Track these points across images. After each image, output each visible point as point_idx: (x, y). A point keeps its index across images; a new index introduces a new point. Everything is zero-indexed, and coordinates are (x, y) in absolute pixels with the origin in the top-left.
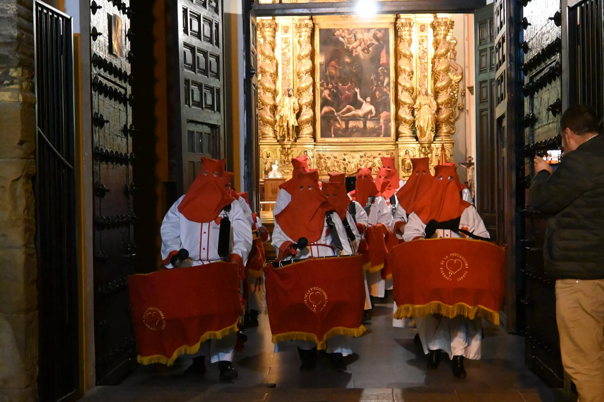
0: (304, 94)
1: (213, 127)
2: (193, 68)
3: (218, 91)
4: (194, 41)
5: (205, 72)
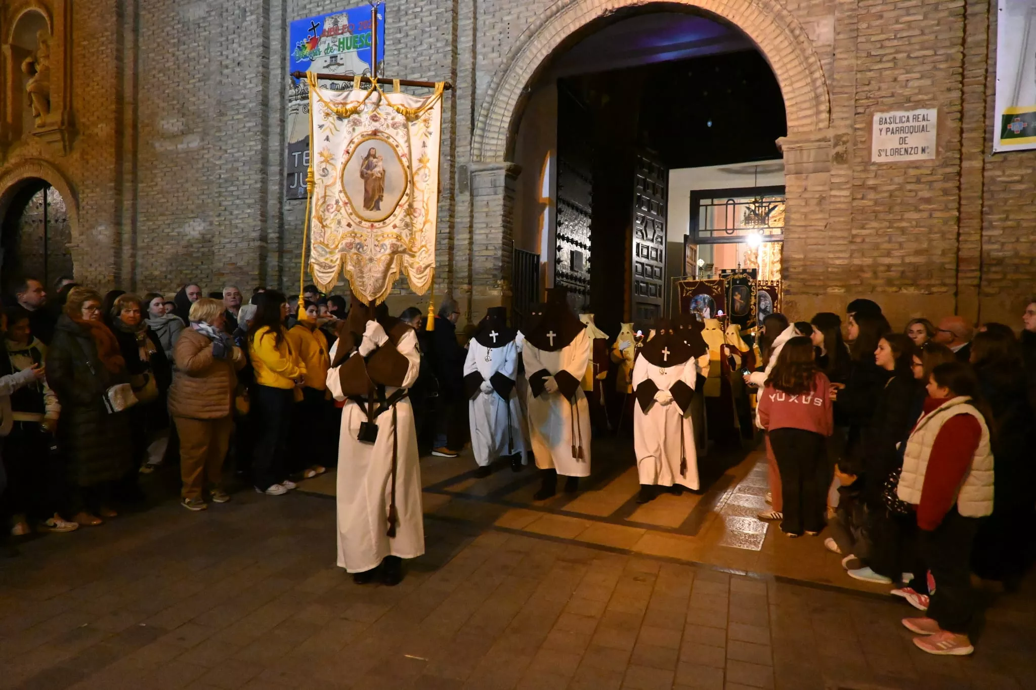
1: (657, 306)
2: (642, 274)
3: (660, 286)
4: (644, 260)
5: (651, 276)
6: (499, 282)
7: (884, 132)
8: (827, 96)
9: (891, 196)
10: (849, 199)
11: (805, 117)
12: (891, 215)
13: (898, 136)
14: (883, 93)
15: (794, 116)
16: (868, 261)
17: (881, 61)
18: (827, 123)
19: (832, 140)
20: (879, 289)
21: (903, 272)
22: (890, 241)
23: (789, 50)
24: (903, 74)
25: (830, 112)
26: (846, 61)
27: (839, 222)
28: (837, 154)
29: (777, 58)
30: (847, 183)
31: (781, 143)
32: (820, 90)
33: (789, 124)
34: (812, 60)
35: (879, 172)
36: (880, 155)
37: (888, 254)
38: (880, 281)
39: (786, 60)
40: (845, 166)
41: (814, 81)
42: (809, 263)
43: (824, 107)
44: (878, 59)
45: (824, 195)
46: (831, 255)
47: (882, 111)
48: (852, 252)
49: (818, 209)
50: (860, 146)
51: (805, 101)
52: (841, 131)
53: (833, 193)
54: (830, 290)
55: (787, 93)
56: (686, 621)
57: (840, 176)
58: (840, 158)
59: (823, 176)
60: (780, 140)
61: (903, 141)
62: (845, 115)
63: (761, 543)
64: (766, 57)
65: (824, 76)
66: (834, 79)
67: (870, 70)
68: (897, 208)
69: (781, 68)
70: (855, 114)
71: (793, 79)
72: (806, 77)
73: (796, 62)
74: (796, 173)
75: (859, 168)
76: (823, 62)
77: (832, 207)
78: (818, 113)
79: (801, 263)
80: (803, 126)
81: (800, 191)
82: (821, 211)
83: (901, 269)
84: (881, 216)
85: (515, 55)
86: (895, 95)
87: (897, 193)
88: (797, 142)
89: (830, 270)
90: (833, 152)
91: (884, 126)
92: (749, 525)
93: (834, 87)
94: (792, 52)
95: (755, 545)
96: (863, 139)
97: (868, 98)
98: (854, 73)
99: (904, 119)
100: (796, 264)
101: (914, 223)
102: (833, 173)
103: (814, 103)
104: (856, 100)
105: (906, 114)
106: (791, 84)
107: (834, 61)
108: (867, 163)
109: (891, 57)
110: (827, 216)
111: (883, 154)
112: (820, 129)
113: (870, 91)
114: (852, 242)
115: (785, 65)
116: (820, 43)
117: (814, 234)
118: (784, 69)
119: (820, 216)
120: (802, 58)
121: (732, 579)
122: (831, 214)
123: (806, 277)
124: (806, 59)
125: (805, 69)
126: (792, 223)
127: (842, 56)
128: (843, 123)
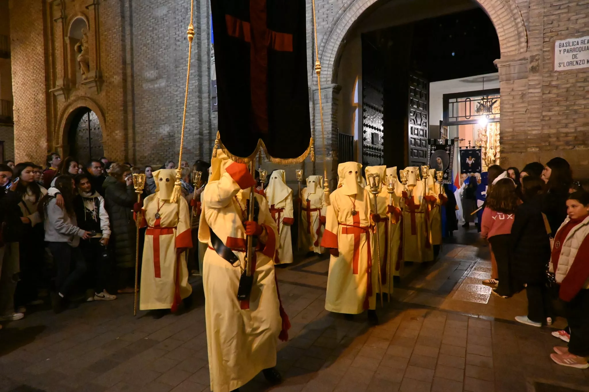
2: (415, 145)
4: (415, 137)
5: (420, 146)
6: (330, 152)
7: (562, 52)
8: (525, 32)
9: (567, 91)
10: (540, 94)
11: (513, 46)
12: (568, 103)
13: (571, 54)
14: (560, 28)
15: (505, 46)
16: (553, 131)
17: (559, 9)
18: (525, 49)
19: (529, 59)
20: (561, 148)
21: (576, 137)
22: (567, 119)
23: (501, 6)
24: (574, 15)
25: (527, 42)
26: (537, 10)
27: (534, 108)
28: (532, 67)
29: (493, 12)
30: (539, 84)
31: (497, 63)
32: (521, 29)
33: (502, 51)
34: (515, 11)
35: (560, 77)
36: (560, 66)
37: (566, 126)
38: (561, 143)
39: (499, 13)
40: (537, 74)
41: (517, 24)
42: (516, 134)
43: (523, 39)
44: (558, 7)
45: (525, 93)
46: (530, 129)
47: (561, 39)
48: (543, 126)
49: (521, 101)
50: (547, 61)
51: (511, 37)
52: (535, 54)
53: (531, 91)
54: (529, 150)
55: (500, 32)
56: (441, 343)
57: (535, 80)
58: (534, 70)
59: (524, 81)
60: (496, 61)
61: (575, 56)
62: (538, 43)
63: (488, 299)
64: (487, 12)
65: (523, 20)
66: (529, 22)
67: (553, 15)
68: (572, 98)
69: (495, 18)
70: (544, 42)
71: (504, 24)
72: (512, 21)
73: (505, 13)
74: (506, 80)
75: (547, 75)
76: (522, 12)
77: (530, 99)
78: (520, 43)
79: (511, 134)
80: (509, 52)
81: (509, 90)
82: (523, 102)
83: (575, 135)
84: (562, 103)
85: (336, 23)
86: (569, 29)
87: (571, 89)
88: (507, 62)
89: (529, 137)
90: (530, 66)
91: (562, 49)
92: (481, 289)
93: (530, 27)
94: (503, 7)
95: (484, 300)
96: (549, 57)
97: (551, 32)
98: (542, 17)
99: (575, 43)
100: (507, 135)
101: (583, 106)
102: (530, 78)
103: (517, 37)
104: (544, 34)
105: (576, 40)
106: (503, 26)
107: (529, 11)
108: (552, 71)
109: (566, 6)
110: (526, 105)
111: (562, 65)
112: (521, 53)
113: (552, 28)
114: (542, 120)
115: (498, 15)
117: (518, 117)
118: (498, 18)
119: (522, 105)
120: (509, 10)
121: (470, 320)
122: (529, 104)
123: (514, 142)
124: (512, 11)
125: (511, 17)
126: (504, 110)
127: (535, 7)
128: (536, 48)
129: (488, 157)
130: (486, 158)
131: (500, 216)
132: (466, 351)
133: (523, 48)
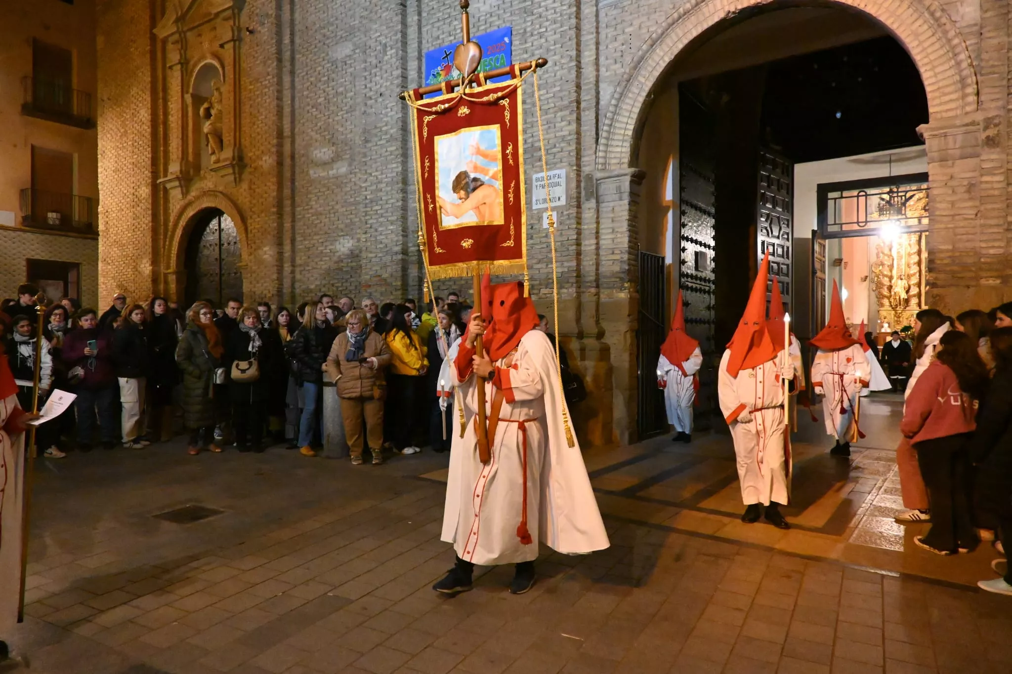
0: (912, 278)
3: (788, 284)
6: (626, 285)
8: (974, 78)
10: (1003, 185)
11: (951, 101)
15: (937, 101)
18: (974, 106)
19: (981, 123)
23: (930, 33)
25: (978, 94)
26: (995, 39)
27: (994, 209)
28: (988, 137)
29: (916, 43)
30: (1001, 167)
31: (923, 131)
32: (965, 73)
33: (931, 110)
34: (956, 41)
39: (926, 44)
40: (998, 149)
41: (958, 64)
42: (957, 254)
43: (971, 90)
45: (974, 182)
46: (983, 245)
48: (1009, 241)
49: (966, 196)
51: (947, 86)
52: (992, 114)
53: (986, 179)
54: (983, 282)
55: (927, 79)
56: (838, 619)
57: (992, 160)
58: (991, 142)
59: (972, 162)
60: (921, 128)
62: (997, 96)
64: (903, 43)
65: (970, 57)
66: (982, 60)
70: (1008, 95)
71: (935, 63)
72: (950, 59)
73: (937, 46)
74: (941, 161)
76: (968, 43)
77: (983, 194)
78: (964, 96)
79: (950, 254)
80: (946, 111)
81: (945, 178)
82: (971, 199)
85: (637, 65)
88: (940, 128)
89: (982, 260)
90: (983, 136)
93: (982, 68)
94: (933, 35)
98: (1005, 51)
100: (942, 255)
102: (984, 157)
103: (959, 85)
104: (1009, 79)
106: (934, 67)
107: (981, 40)
110: (977, 203)
112: (967, 113)
114: (1007, 230)
115: (924, 49)
116: (964, 24)
117: (962, 224)
118: (924, 54)
119: (970, 204)
120: (944, 40)
121: (885, 581)
122: (983, 202)
123: (955, 268)
124: (949, 41)
125: (948, 51)
126: (937, 213)
127: (991, 34)
128: (993, 105)
129: (895, 293)
130: (891, 296)
131: (952, 398)
132: (883, 635)
133: (969, 104)
